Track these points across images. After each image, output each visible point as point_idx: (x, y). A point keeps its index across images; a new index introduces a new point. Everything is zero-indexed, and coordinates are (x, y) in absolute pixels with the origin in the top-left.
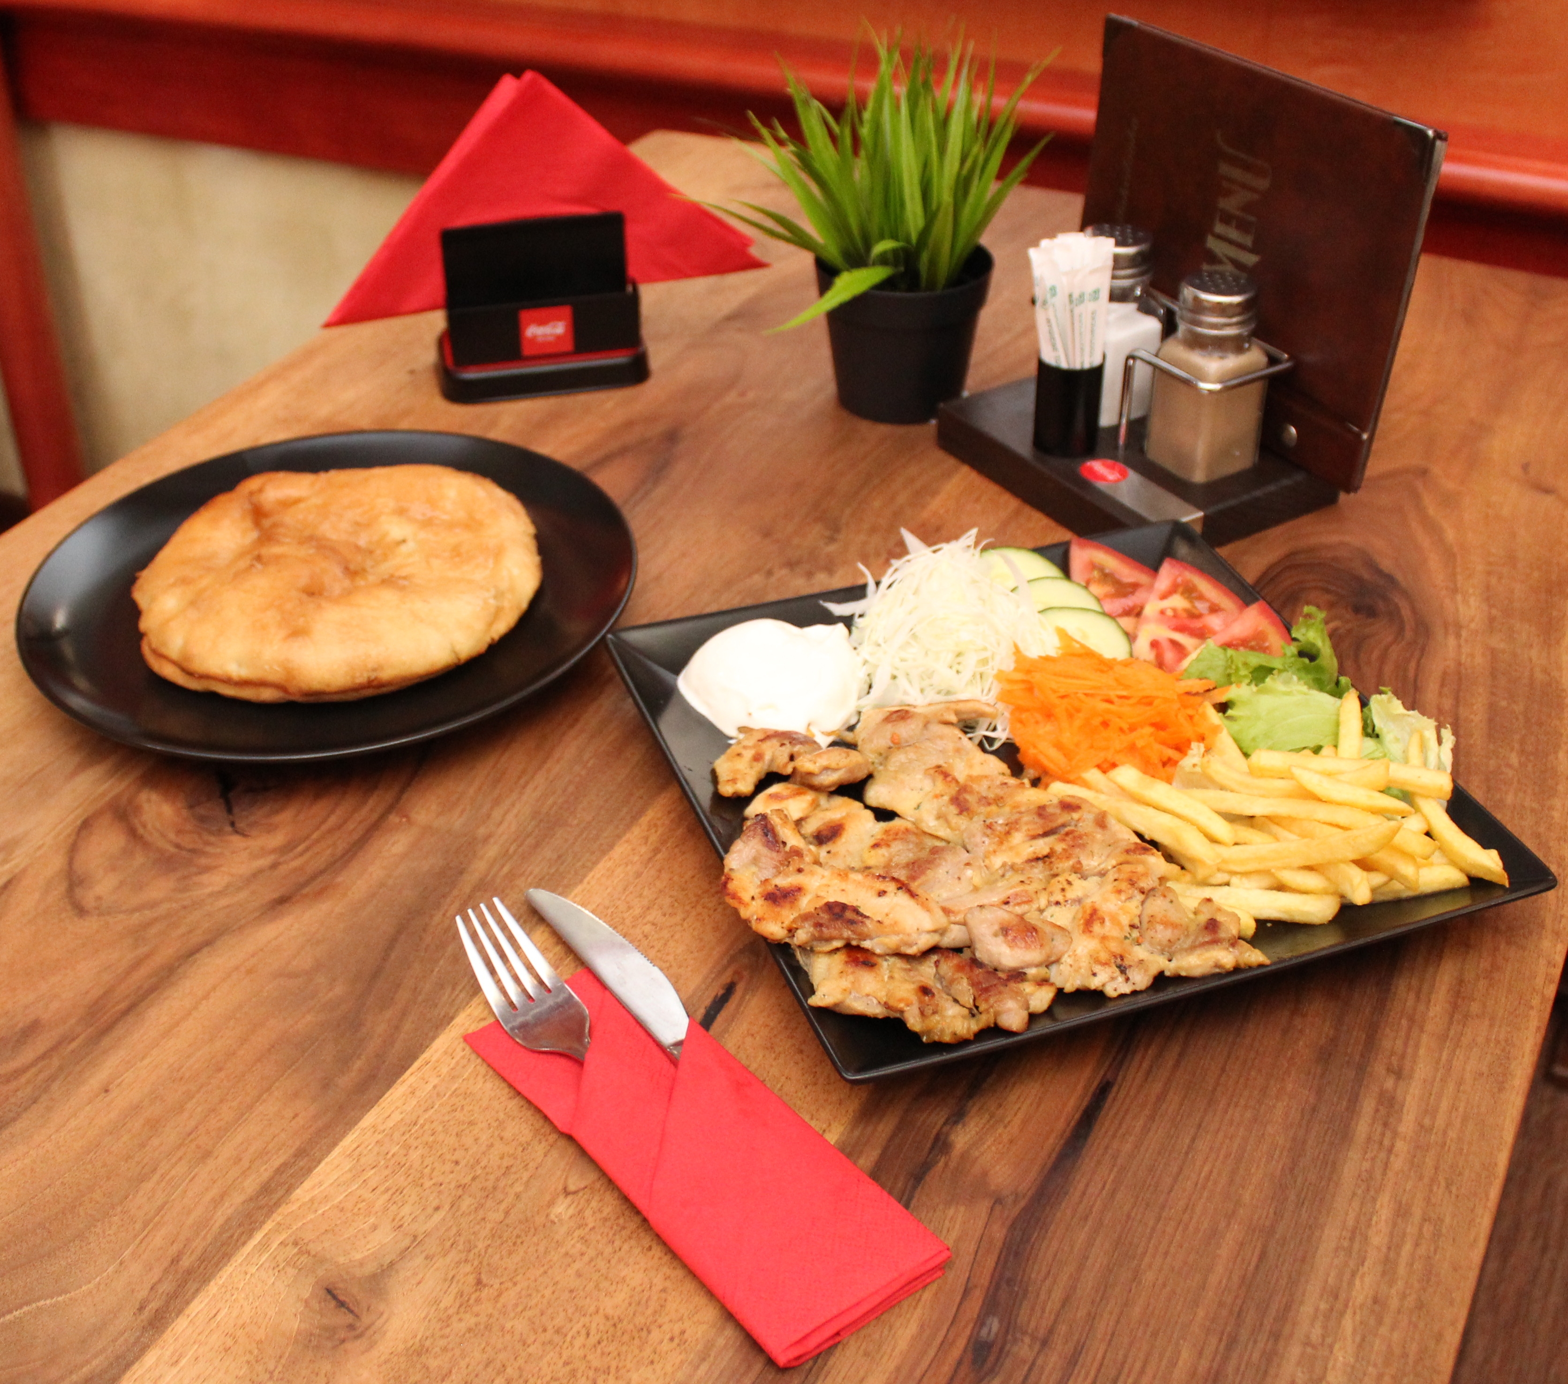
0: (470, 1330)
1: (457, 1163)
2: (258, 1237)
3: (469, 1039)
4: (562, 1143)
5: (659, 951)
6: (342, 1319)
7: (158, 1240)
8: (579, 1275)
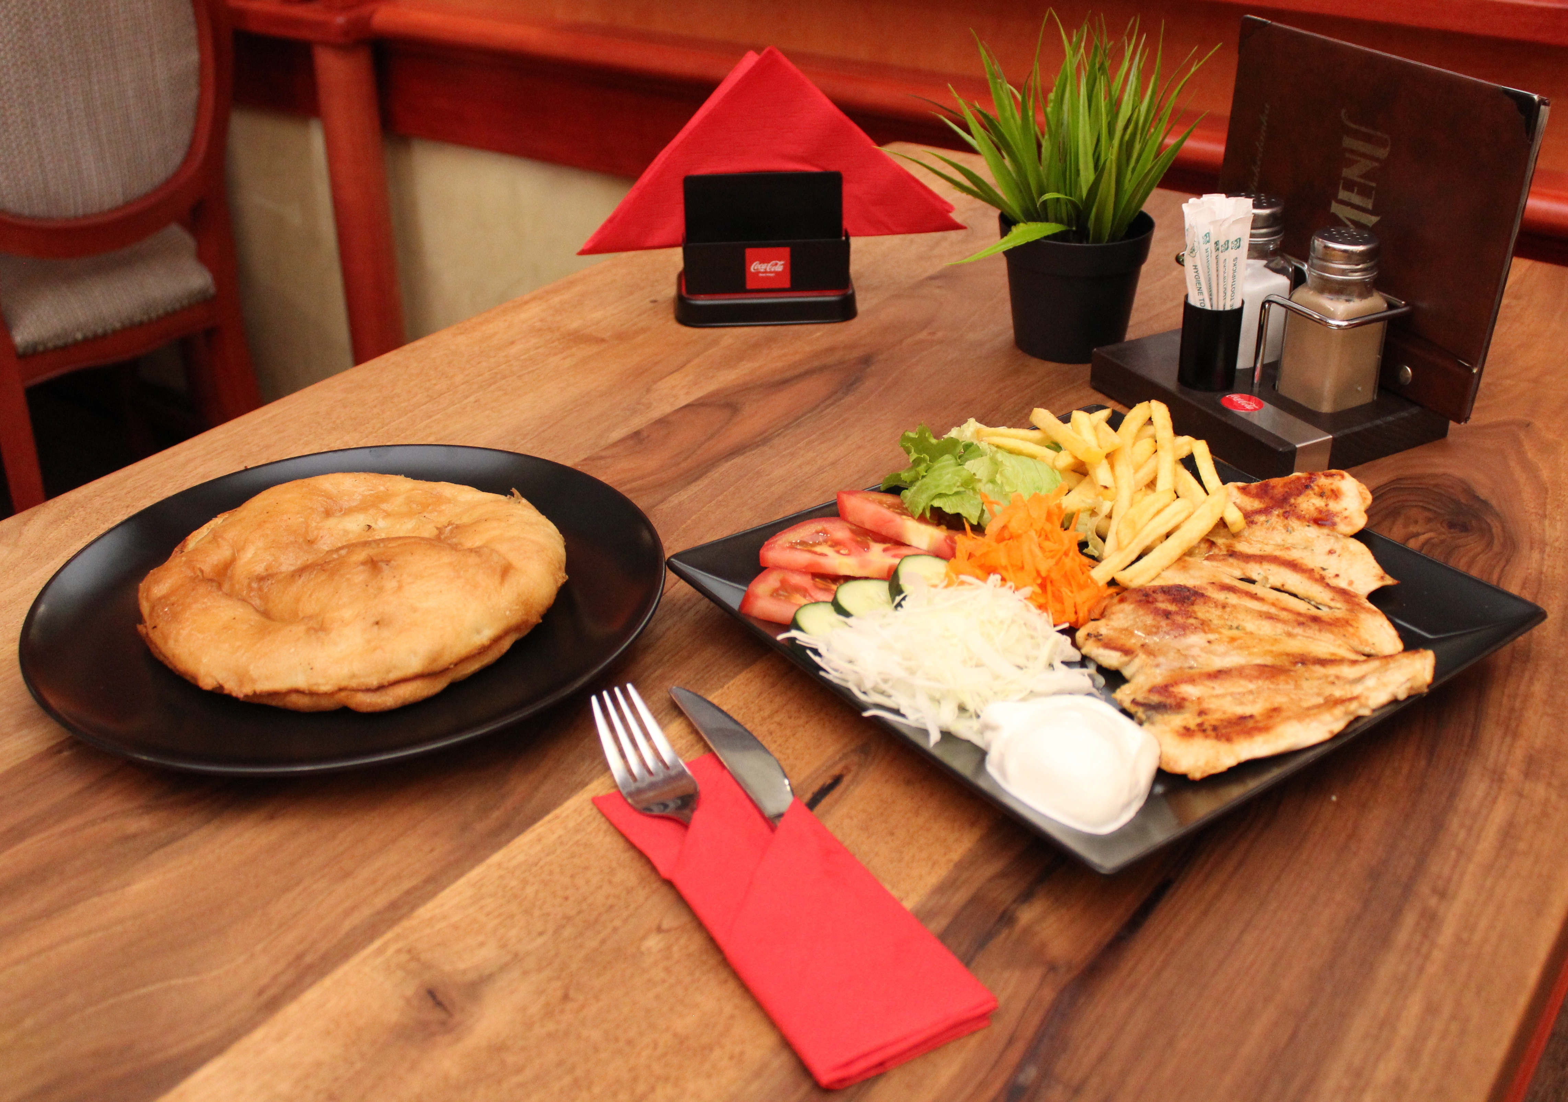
0: (549, 1035)
1: (566, 898)
2: (377, 944)
3: (596, 801)
4: (664, 890)
5: (780, 745)
6: (437, 1015)
7: (289, 938)
8: (657, 997)
